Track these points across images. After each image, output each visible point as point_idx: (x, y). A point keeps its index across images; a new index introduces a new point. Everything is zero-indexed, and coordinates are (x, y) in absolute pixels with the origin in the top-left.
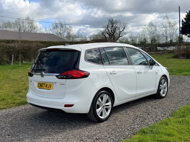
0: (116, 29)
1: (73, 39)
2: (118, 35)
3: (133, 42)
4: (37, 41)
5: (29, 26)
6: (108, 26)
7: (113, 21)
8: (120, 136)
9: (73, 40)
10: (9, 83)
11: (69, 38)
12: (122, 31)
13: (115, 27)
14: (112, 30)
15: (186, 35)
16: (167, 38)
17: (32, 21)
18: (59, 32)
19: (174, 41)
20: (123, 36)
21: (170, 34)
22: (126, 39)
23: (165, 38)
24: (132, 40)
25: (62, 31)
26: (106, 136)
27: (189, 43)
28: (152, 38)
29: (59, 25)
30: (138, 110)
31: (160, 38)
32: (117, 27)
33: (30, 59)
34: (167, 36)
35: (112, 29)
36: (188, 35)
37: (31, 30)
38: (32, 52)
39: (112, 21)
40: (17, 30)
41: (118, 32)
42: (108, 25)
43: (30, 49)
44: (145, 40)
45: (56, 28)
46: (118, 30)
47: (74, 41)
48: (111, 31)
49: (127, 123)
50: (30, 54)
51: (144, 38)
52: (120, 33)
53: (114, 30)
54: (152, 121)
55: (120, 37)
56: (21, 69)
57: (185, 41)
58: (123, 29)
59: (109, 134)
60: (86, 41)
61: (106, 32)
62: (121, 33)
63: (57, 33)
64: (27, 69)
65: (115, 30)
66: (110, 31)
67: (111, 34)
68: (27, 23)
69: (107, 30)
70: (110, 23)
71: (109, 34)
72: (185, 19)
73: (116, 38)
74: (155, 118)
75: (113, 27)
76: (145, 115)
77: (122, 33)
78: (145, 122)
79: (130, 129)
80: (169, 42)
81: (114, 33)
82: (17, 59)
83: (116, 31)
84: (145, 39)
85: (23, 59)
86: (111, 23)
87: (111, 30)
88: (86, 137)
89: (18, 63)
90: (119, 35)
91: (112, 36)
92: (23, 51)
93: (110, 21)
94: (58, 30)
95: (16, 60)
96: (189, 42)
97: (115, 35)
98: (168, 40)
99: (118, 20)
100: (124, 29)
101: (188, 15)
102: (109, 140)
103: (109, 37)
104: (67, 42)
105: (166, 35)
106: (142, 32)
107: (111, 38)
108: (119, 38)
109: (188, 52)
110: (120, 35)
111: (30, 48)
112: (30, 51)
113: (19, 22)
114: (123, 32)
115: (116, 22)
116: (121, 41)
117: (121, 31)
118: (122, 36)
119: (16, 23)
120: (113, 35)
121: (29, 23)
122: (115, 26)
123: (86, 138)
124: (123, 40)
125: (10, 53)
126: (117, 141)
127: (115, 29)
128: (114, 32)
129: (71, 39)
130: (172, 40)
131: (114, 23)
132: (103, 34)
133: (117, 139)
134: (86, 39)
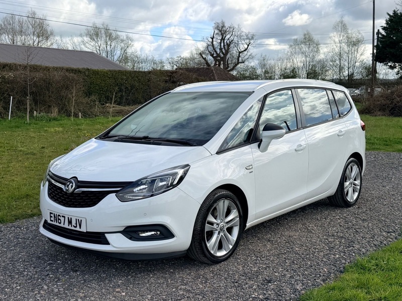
0: (232, 45)
1: (134, 66)
2: (235, 61)
3: (267, 75)
4: (60, 68)
5: (36, 33)
6: (212, 39)
7: (224, 29)
8: (313, 275)
9: (133, 68)
10: (21, 161)
11: (125, 63)
12: (245, 50)
13: (228, 42)
14: (222, 47)
15: (385, 64)
16: (341, 69)
17: (41, 21)
18: (101, 48)
19: (357, 76)
20: (246, 63)
21: (350, 60)
22: (253, 68)
23: (337, 70)
24: (265, 71)
25: (108, 47)
26: (285, 275)
27: (388, 82)
28: (310, 68)
29: (103, 31)
30: (329, 223)
31: (328, 68)
32: (232, 41)
33: (50, 106)
34: (342, 65)
35: (222, 44)
36: (389, 64)
37: (39, 42)
38: (52, 92)
39: (222, 27)
40: (8, 40)
41: (234, 52)
42: (213, 36)
43: (50, 86)
44: (293, 72)
45: (96, 40)
46: (236, 49)
47: (135, 70)
48: (221, 49)
49: (317, 250)
50: (49, 96)
51: (292, 68)
52: (239, 55)
53: (226, 48)
54: (368, 246)
55: (238, 63)
56: (32, 130)
57: (381, 77)
58: (246, 46)
59: (288, 270)
60: (164, 71)
61: (209, 52)
62: (241, 54)
63: (98, 51)
64: (46, 130)
65: (228, 49)
66: (218, 51)
67: (220, 56)
68: (31, 27)
69: (211, 48)
70: (216, 31)
71: (215, 55)
72: (384, 29)
73: (231, 66)
74: (372, 239)
75: (224, 41)
76: (349, 235)
77: (243, 56)
78: (353, 247)
79: (328, 262)
80: (347, 78)
81: (225, 55)
82: (19, 107)
83: (231, 50)
84: (293, 70)
85: (34, 107)
86: (221, 31)
87: (219, 47)
88: (243, 276)
89: (23, 117)
90: (237, 60)
91: (222, 62)
92: (34, 89)
93: (217, 28)
94: (99, 44)
95: (18, 109)
96: (389, 80)
97: (228, 60)
98: (344, 74)
99: (237, 27)
100: (248, 46)
101: (390, 20)
102: (293, 282)
103: (216, 62)
104: (126, 71)
105: (339, 63)
106: (289, 54)
107: (219, 65)
108: (236, 65)
109: (392, 102)
110: (240, 60)
111: (48, 84)
112: (48, 90)
113: (11, 22)
114: (246, 52)
115: (231, 30)
116: (240, 73)
117: (242, 50)
118: (243, 62)
119: (5, 25)
120: (223, 59)
121: (36, 25)
122: (229, 39)
123: (243, 278)
124: (246, 70)
125: (4, 94)
126: (311, 284)
127: (229, 45)
128: (227, 52)
129: (129, 64)
130: (353, 74)
131: (226, 32)
132: (202, 57)
133: (309, 282)
134: (164, 66)
